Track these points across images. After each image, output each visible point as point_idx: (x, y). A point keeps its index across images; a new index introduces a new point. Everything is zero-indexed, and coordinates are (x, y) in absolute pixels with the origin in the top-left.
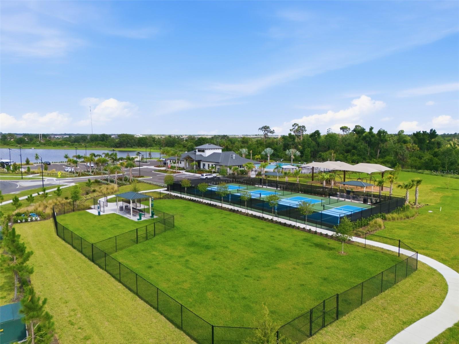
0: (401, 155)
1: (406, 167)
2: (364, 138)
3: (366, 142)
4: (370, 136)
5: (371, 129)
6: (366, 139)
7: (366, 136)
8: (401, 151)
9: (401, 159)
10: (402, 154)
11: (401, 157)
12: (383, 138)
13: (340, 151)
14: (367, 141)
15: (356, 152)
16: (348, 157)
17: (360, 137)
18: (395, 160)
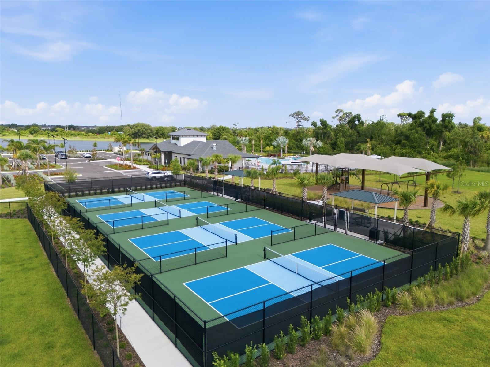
0: (472, 147)
1: (480, 164)
2: (422, 124)
3: (424, 129)
4: (430, 121)
5: (433, 111)
6: (423, 125)
7: (425, 121)
8: (472, 141)
9: (471, 153)
10: (474, 144)
11: (472, 150)
12: (447, 124)
13: (387, 142)
14: (426, 127)
15: (408, 143)
16: (397, 150)
17: (416, 122)
18: (463, 153)
